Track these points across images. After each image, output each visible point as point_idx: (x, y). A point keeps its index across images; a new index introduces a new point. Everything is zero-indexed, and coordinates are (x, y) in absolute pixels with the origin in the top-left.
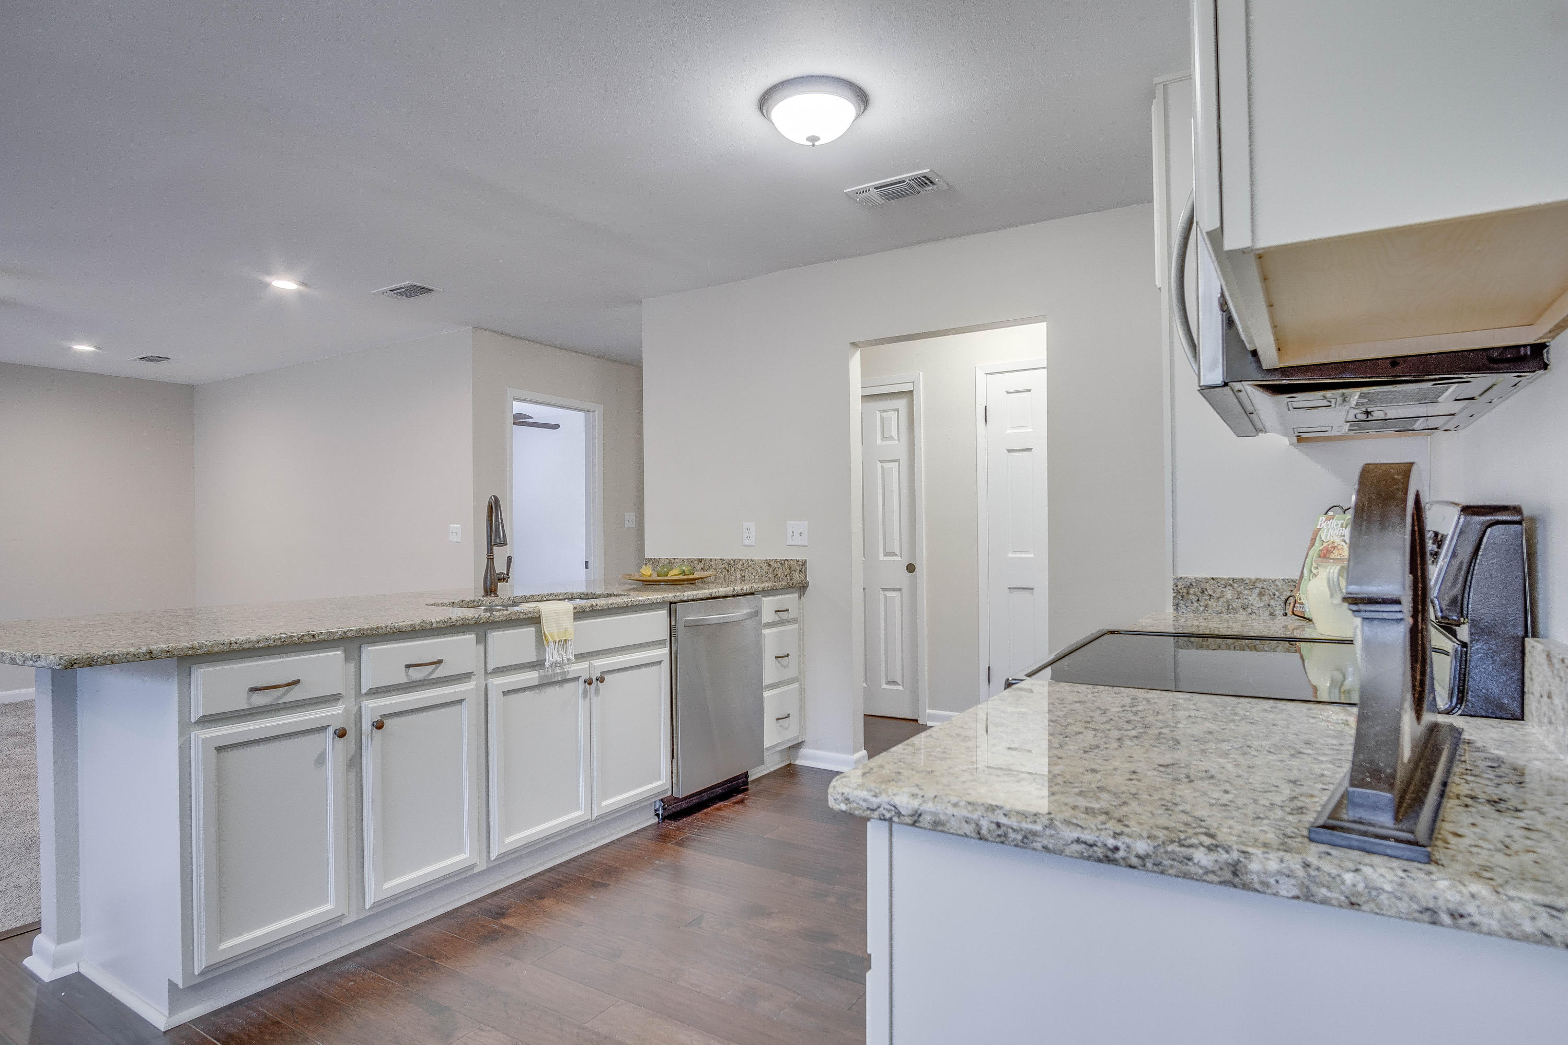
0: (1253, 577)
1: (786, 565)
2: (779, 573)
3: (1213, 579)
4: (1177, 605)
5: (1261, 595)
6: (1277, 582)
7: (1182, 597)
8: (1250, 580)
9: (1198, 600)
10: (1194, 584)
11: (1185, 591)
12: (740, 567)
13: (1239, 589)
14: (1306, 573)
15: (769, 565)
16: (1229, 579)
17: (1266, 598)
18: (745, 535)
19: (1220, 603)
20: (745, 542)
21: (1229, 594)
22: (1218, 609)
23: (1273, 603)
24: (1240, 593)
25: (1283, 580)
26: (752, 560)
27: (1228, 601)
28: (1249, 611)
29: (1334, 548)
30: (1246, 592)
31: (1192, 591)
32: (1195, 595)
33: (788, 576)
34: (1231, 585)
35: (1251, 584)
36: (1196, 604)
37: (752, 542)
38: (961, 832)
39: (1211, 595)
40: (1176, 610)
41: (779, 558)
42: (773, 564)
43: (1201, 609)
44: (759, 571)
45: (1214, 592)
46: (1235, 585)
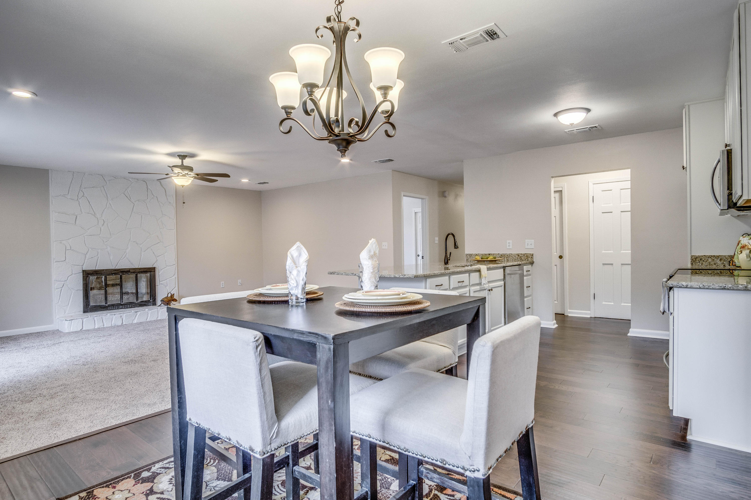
0: (718, 255)
1: (525, 256)
2: (522, 258)
3: (704, 256)
4: (692, 264)
5: (720, 260)
6: (726, 256)
7: (694, 261)
8: (717, 256)
9: (699, 262)
10: (698, 257)
11: (695, 259)
12: (506, 256)
13: (713, 259)
14: (736, 253)
15: (518, 256)
16: (710, 256)
17: (722, 261)
18: (508, 245)
19: (707, 263)
20: (508, 248)
21: (710, 260)
22: (706, 264)
23: (724, 262)
24: (713, 260)
25: (728, 256)
26: (511, 254)
27: (709, 262)
28: (717, 265)
29: (746, 246)
30: (716, 259)
31: (697, 259)
32: (698, 261)
33: (526, 259)
34: (710, 257)
35: (718, 257)
36: (698, 263)
37: (511, 247)
38: (698, 287)
39: (703, 261)
40: (692, 265)
41: (522, 253)
42: (520, 255)
43: (700, 265)
44: (514, 257)
45: (705, 259)
46: (712, 257)
